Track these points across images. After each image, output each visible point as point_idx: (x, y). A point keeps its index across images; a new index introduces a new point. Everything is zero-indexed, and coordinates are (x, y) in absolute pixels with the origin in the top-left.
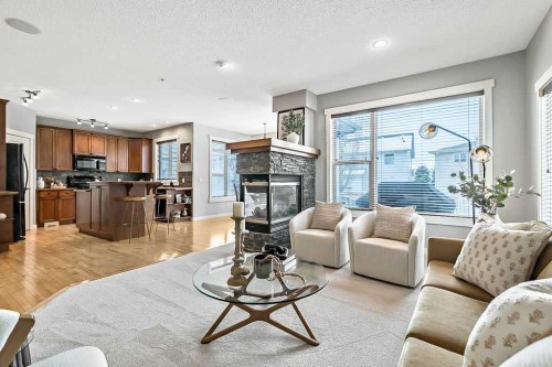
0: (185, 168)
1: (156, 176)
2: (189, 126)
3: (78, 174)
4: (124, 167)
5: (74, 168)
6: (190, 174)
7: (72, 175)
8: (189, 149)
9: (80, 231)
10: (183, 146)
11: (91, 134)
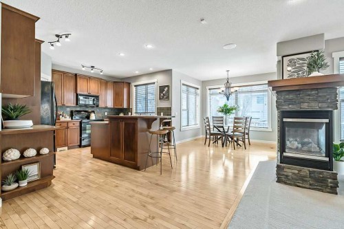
0: (164, 104)
1: (134, 111)
2: (168, 72)
3: (78, 109)
4: (110, 104)
5: (77, 104)
6: (169, 109)
7: (74, 109)
8: (168, 90)
9: (94, 157)
10: (162, 89)
11: (89, 78)
